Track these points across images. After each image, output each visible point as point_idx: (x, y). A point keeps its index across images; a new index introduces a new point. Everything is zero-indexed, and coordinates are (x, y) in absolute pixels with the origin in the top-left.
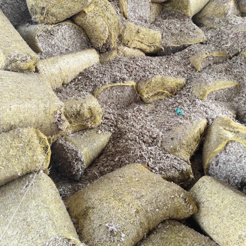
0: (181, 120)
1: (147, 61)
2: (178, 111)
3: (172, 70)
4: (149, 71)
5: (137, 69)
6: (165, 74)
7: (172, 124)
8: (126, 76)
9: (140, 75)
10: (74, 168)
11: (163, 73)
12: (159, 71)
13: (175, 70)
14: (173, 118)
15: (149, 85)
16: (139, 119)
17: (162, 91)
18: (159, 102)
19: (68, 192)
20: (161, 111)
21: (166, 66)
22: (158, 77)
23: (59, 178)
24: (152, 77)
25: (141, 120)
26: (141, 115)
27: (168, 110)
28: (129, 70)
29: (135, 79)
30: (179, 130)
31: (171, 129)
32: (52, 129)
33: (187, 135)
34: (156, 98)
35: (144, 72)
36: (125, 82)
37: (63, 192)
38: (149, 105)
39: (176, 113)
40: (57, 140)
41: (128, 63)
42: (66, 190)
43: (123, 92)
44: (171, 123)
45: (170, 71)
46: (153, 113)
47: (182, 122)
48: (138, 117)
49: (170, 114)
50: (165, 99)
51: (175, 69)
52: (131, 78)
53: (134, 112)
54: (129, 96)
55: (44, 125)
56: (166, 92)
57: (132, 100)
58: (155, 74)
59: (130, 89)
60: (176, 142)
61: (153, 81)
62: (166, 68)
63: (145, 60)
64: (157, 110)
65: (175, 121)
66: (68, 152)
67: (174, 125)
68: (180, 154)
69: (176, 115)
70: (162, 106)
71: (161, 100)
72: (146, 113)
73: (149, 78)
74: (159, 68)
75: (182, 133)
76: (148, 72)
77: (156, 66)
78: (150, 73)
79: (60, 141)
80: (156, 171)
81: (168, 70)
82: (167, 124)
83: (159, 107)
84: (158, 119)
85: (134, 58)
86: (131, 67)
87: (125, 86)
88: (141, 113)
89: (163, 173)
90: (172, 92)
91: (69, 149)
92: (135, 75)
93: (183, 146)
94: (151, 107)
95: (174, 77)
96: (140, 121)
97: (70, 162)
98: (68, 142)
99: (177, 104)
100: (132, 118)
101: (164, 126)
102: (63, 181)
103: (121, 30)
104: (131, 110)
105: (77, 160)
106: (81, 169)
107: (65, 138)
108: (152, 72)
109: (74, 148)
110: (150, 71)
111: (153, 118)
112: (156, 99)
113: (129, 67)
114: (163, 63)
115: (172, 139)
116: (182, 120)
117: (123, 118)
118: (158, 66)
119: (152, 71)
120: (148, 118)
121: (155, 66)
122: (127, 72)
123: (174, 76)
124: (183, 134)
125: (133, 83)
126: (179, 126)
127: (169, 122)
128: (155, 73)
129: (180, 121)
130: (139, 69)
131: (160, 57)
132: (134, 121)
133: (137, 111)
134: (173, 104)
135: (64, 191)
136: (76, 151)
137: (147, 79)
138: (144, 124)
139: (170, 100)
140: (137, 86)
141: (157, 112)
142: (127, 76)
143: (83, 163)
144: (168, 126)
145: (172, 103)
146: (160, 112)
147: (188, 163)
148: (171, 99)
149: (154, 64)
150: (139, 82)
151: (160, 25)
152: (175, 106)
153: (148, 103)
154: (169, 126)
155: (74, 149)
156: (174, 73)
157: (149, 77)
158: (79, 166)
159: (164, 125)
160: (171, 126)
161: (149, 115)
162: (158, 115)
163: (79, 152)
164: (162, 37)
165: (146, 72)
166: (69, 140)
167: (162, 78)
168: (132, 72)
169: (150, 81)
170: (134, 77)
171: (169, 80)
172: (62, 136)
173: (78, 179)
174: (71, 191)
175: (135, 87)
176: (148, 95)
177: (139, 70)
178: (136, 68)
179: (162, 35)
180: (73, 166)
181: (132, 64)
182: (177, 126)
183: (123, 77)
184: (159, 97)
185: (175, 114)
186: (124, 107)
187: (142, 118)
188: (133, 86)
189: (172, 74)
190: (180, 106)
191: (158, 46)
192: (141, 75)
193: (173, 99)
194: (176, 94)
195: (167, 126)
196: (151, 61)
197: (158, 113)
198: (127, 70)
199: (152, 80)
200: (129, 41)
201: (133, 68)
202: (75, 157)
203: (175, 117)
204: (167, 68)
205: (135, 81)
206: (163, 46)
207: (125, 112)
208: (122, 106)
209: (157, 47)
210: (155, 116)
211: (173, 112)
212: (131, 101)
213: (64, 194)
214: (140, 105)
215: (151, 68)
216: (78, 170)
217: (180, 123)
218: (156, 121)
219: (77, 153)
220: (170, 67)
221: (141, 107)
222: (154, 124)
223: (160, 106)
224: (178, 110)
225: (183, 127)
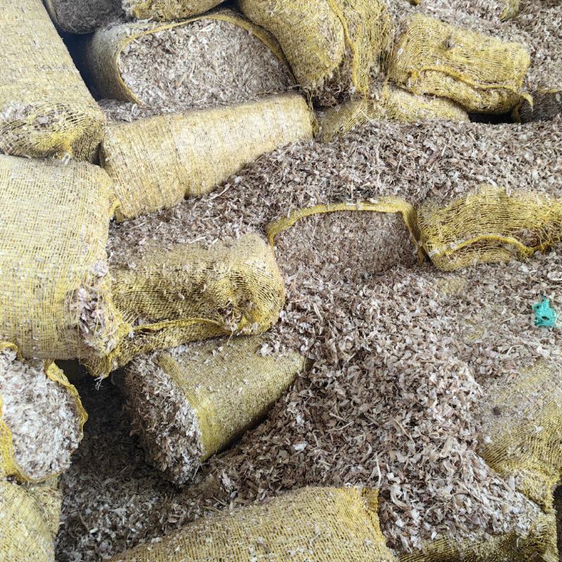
0: (545, 346)
1: (464, 137)
2: (541, 313)
3: (547, 171)
4: (459, 169)
5: (422, 161)
6: (514, 181)
7: (507, 356)
8: (378, 184)
9: (430, 182)
10: (166, 455)
11: (510, 177)
12: (496, 172)
13: (557, 172)
14: (516, 333)
15: (453, 215)
16: (403, 322)
17: (499, 236)
18: (483, 273)
20: (481, 305)
21: (527, 156)
22: (489, 192)
24: (468, 190)
25: (407, 327)
26: (411, 308)
27: (507, 302)
28: (395, 164)
29: (411, 192)
30: (528, 382)
31: (499, 375)
33: (555, 406)
34: (475, 258)
35: (446, 171)
36: (372, 200)
37: (124, 519)
38: (451, 277)
39: (533, 316)
40: (134, 360)
41: (394, 140)
42: (136, 514)
43: (365, 231)
44: (506, 351)
45: (535, 173)
46: (457, 305)
47: (546, 354)
48: (401, 317)
49: (512, 319)
50: (507, 263)
51: (556, 169)
52: (397, 189)
53: (391, 297)
54: (387, 244)
55: (38, 330)
56: (511, 239)
57: (396, 256)
58: (478, 182)
59: (389, 222)
60: (506, 425)
61: (467, 202)
62: (525, 162)
63: (456, 133)
64: (471, 299)
65: (522, 347)
66: (152, 402)
67: (516, 360)
68: (515, 471)
69: (533, 324)
70: (491, 288)
71: (493, 264)
72: (432, 304)
73: (456, 194)
74: (498, 160)
75: (536, 397)
76: (457, 173)
77: (490, 154)
78: (465, 177)
79: (139, 363)
80: (409, 525)
81: (531, 168)
82: (493, 354)
83: (479, 290)
84: (467, 328)
85: (420, 126)
86: (403, 154)
87: (371, 212)
88: (415, 304)
89: (434, 535)
90: (535, 244)
91: (158, 395)
92: (410, 181)
93: (535, 443)
94: (455, 283)
95: (547, 195)
96: (404, 331)
97: (154, 435)
98: (162, 371)
99: (544, 285)
100: (379, 317)
101: (479, 360)
103: (389, 40)
104: (386, 288)
105: (174, 431)
106: (186, 459)
107: (158, 357)
108: (470, 175)
109: (172, 392)
110: (465, 168)
111: (452, 323)
112: (475, 260)
113: (395, 155)
114: (518, 146)
115: (496, 412)
116: (548, 346)
117: (351, 312)
118: (497, 156)
119: (472, 171)
120: (435, 323)
121: (485, 156)
122: (386, 169)
123: (549, 191)
124: (540, 402)
125: (404, 206)
126: (530, 367)
127: (500, 349)
128: (481, 178)
129: (539, 350)
130: (427, 162)
131: (514, 125)
132: (384, 327)
133: (405, 294)
134: (529, 284)
135: (128, 516)
136: (174, 404)
137: (449, 194)
138: (416, 342)
139: (524, 268)
140: (413, 217)
141: (468, 304)
142: (382, 181)
143: (194, 441)
144: (493, 359)
145: (528, 279)
146: (478, 306)
147: (542, 507)
148: (528, 264)
149: (483, 146)
150: (421, 201)
151: (533, 24)
152: (534, 292)
153: (446, 270)
154: (497, 362)
155: (169, 397)
156: (552, 180)
157: (457, 190)
158: (181, 450)
159: (482, 355)
160: (504, 363)
161: (439, 311)
162: (468, 317)
163: (184, 410)
164: (533, 62)
165: (450, 174)
166: (166, 366)
167: (502, 196)
168: (401, 169)
169: (459, 202)
170: (406, 186)
171: (525, 204)
172: (150, 352)
173: (181, 482)
174: (147, 520)
175: (405, 218)
176: (445, 247)
177: (429, 164)
178: (417, 159)
179: (533, 54)
180: (161, 448)
181: (408, 146)
182: (523, 366)
183: (369, 184)
184: (487, 256)
185: (526, 321)
186: (366, 275)
187: (415, 319)
188: (399, 214)
189: (543, 183)
190: (553, 294)
191: (515, 90)
192: (434, 180)
193: (536, 265)
194: (548, 250)
195: (490, 362)
196: (477, 138)
197: (472, 309)
198: (389, 165)
199: (464, 199)
200: (410, 74)
201: (407, 158)
202: (169, 421)
203: (525, 333)
204: (528, 162)
205: (408, 200)
206: (530, 91)
207: (361, 294)
208: (359, 273)
209: (510, 93)
210: (460, 318)
211: (525, 313)
212: (391, 260)
213: (123, 528)
214: (420, 275)
215: (470, 159)
216: (179, 461)
217: (538, 359)
218: (460, 336)
219: (176, 409)
220: (539, 161)
221: (421, 283)
222: (450, 345)
223: (485, 285)
224: (542, 309)
225: (547, 372)
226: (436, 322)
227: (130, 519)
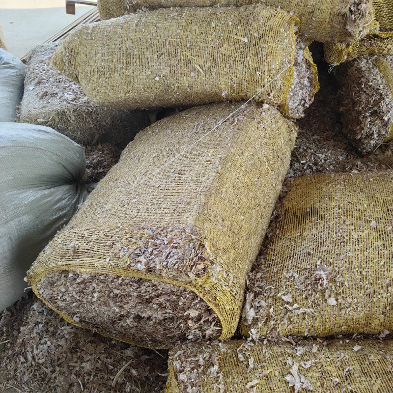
10: (363, 129)
19: (331, 167)
23: (333, 134)
32: (332, 27)
37: (323, 161)
40: (358, 58)
42: (331, 160)
55: (317, 12)
66: (365, 90)
79: (362, 61)
91: (370, 86)
97: (360, 113)
98: (377, 70)
102: (336, 143)
105: (374, 113)
106: (375, 136)
107: (376, 60)
109: (381, 86)
135: (325, 160)
136: (381, 95)
143: (386, 125)
155: (379, 89)
158: (375, 129)
163: (387, 101)
166: (381, 67)
172: (372, 54)
173: (364, 151)
174: (337, 166)
180: (361, 123)
202: (374, 106)
213: (322, 166)
216: (370, 136)
219: (381, 98)
227: (327, 162)
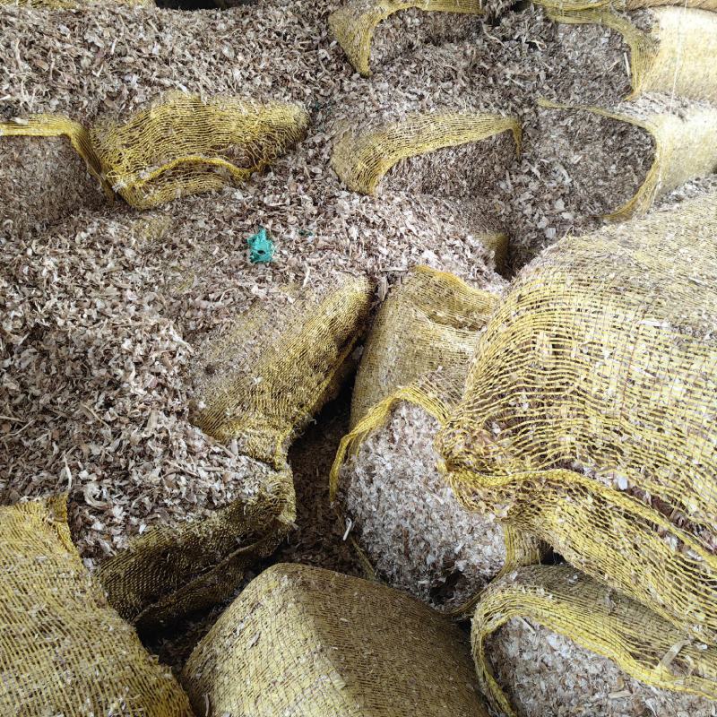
0: (261, 285)
1: (141, 28)
2: (257, 247)
3: (251, 69)
4: (138, 72)
5: (85, 62)
6: (210, 84)
7: (219, 303)
8: (25, 97)
9: (99, 90)
11: (204, 78)
12: (187, 73)
13: (264, 70)
14: (230, 275)
15: (136, 134)
16: (91, 281)
18: (192, 206)
20: (189, 246)
21: (225, 51)
22: (178, 100)
24: (151, 100)
27: (220, 238)
28: (45, 67)
29: (75, 105)
30: (244, 330)
31: (211, 327)
33: (273, 351)
34: (178, 188)
35: (120, 74)
36: (18, 120)
38: (152, 217)
39: (248, 252)
41: (41, 33)
43: (19, 165)
44: (219, 298)
45: (237, 74)
46: (160, 252)
47: (262, 294)
48: (89, 276)
49: (225, 259)
51: (262, 67)
52: (55, 102)
56: (217, 160)
58: (163, 87)
59: (54, 150)
60: (222, 383)
61: (153, 115)
62: (224, 59)
63: (130, 22)
64: (176, 240)
65: (236, 289)
67: (229, 306)
68: (237, 433)
69: (248, 261)
70: (201, 224)
71: (203, 194)
72: (129, 253)
73: (136, 105)
74: (189, 56)
75: (253, 345)
76: (135, 78)
77: (178, 50)
78: (146, 82)
81: (231, 67)
82: (204, 304)
83: (186, 227)
84: (174, 278)
85: (78, 13)
86: (56, 52)
87: (22, 137)
88: (105, 256)
89: (142, 528)
90: (250, 163)
92: (71, 91)
93: (257, 397)
94: (156, 224)
95: (253, 101)
99: (261, 213)
100: (56, 279)
101: (188, 314)
104: (65, 241)
108: (153, 78)
110: (145, 70)
111: (155, 274)
113: (44, 54)
114: (214, 38)
115: (209, 371)
116: (265, 285)
118: (187, 53)
119: (155, 74)
121: (172, 52)
122: (34, 75)
123: (254, 95)
124: (257, 350)
125: (68, 127)
126: (246, 312)
127: (211, 296)
128: (167, 82)
129: (255, 290)
130: (93, 63)
131: (213, 12)
133: (91, 246)
134: (245, 213)
137: (127, 106)
138: (109, 304)
139: (239, 195)
140: (85, 141)
141: (174, 247)
142: (30, 93)
144: (205, 310)
145: (242, 208)
146: (185, 248)
149: (167, 39)
150: (93, 118)
152: (249, 222)
153: (143, 207)
154: (209, 313)
156: (258, 81)
157: (137, 99)
159: (191, 307)
160: (217, 312)
161: (138, 261)
162: (174, 264)
165: (127, 78)
167: (196, 104)
168: (56, 74)
169: (142, 116)
170: (67, 98)
171: (226, 113)
175: (75, 142)
177: (94, 66)
178: (77, 60)
181: (63, 42)
182: (238, 313)
183: (8, 97)
184: (193, 184)
185: (241, 258)
186: (38, 227)
188: (64, 137)
189: (247, 85)
190: (271, 222)
192: (103, 89)
194: (266, 170)
195: (200, 314)
196: (160, 29)
197: (178, 253)
198: (37, 69)
199: (148, 112)
201: (63, 58)
203: (240, 273)
204: (227, 59)
205: (73, 118)
210: (165, 266)
211: (240, 249)
215: (151, 58)
217: (254, 301)
218: (165, 288)
220: (240, 58)
222: (153, 302)
224: (257, 242)
225: (265, 314)
226: (135, 277)
